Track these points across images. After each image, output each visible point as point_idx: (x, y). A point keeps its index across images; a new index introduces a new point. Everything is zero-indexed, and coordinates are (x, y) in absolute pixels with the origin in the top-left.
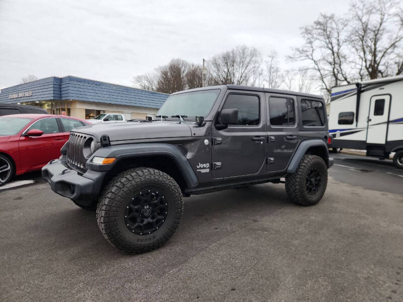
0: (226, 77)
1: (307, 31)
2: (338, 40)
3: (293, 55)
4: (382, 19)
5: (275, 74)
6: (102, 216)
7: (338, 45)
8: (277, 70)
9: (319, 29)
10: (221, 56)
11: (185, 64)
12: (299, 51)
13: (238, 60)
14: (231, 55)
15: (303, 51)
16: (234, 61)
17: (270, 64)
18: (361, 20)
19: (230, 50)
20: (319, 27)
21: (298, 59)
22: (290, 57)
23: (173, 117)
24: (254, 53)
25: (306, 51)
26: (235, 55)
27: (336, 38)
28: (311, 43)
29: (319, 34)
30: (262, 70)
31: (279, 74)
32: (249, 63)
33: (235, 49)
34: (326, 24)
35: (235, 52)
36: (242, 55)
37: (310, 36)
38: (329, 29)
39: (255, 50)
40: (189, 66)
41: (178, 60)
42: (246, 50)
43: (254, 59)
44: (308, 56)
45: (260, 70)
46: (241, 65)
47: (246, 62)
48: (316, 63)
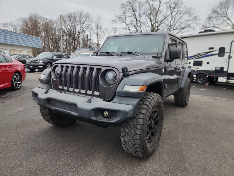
0: (70, 29)
1: (123, 6)
2: (140, 13)
3: (115, 19)
4: (160, 5)
5: (100, 30)
7: (140, 16)
8: (101, 28)
9: (129, 6)
10: (66, 15)
11: (41, 18)
12: (119, 17)
13: (78, 19)
14: (73, 15)
15: (120, 17)
16: (75, 20)
17: (97, 23)
18: (149, 4)
19: (72, 12)
20: (129, 5)
21: (118, 22)
22: (114, 20)
24: (87, 16)
25: (122, 18)
26: (76, 15)
27: (138, 12)
28: (125, 13)
29: (129, 9)
30: (92, 27)
31: (102, 30)
32: (85, 22)
33: (76, 12)
34: (133, 4)
35: (75, 14)
36: (80, 16)
37: (124, 9)
38: (134, 7)
39: (88, 14)
40: (44, 19)
41: (35, 14)
42: (83, 13)
43: (87, 19)
44: (123, 21)
46: (80, 23)
47: (83, 21)
48: (127, 25)
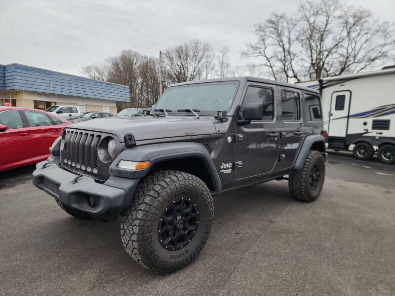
0: (179, 71)
1: (260, 29)
2: (289, 39)
3: (247, 51)
4: (327, 21)
5: (226, 69)
6: (134, 233)
7: (289, 43)
8: (228, 66)
9: (271, 27)
10: (174, 49)
11: (137, 56)
12: (253, 47)
13: (191, 53)
14: (184, 49)
15: (256, 47)
16: (187, 55)
17: (221, 59)
18: (308, 21)
19: (183, 44)
20: (270, 25)
21: (252, 55)
22: (245, 53)
23: (179, 111)
24: (206, 48)
25: (259, 48)
26: (188, 49)
27: (287, 37)
28: (264, 40)
29: (271, 32)
30: (214, 65)
31: (230, 69)
32: (202, 58)
33: (188, 43)
34: (278, 23)
35: (188, 46)
36: (195, 49)
37: (263, 33)
38: (280, 28)
39: (207, 45)
40: (142, 58)
41: (130, 52)
42: (199, 45)
43: (206, 53)
44: (261, 53)
45: (212, 64)
46: (194, 59)
47: (199, 56)
48: (268, 60)
